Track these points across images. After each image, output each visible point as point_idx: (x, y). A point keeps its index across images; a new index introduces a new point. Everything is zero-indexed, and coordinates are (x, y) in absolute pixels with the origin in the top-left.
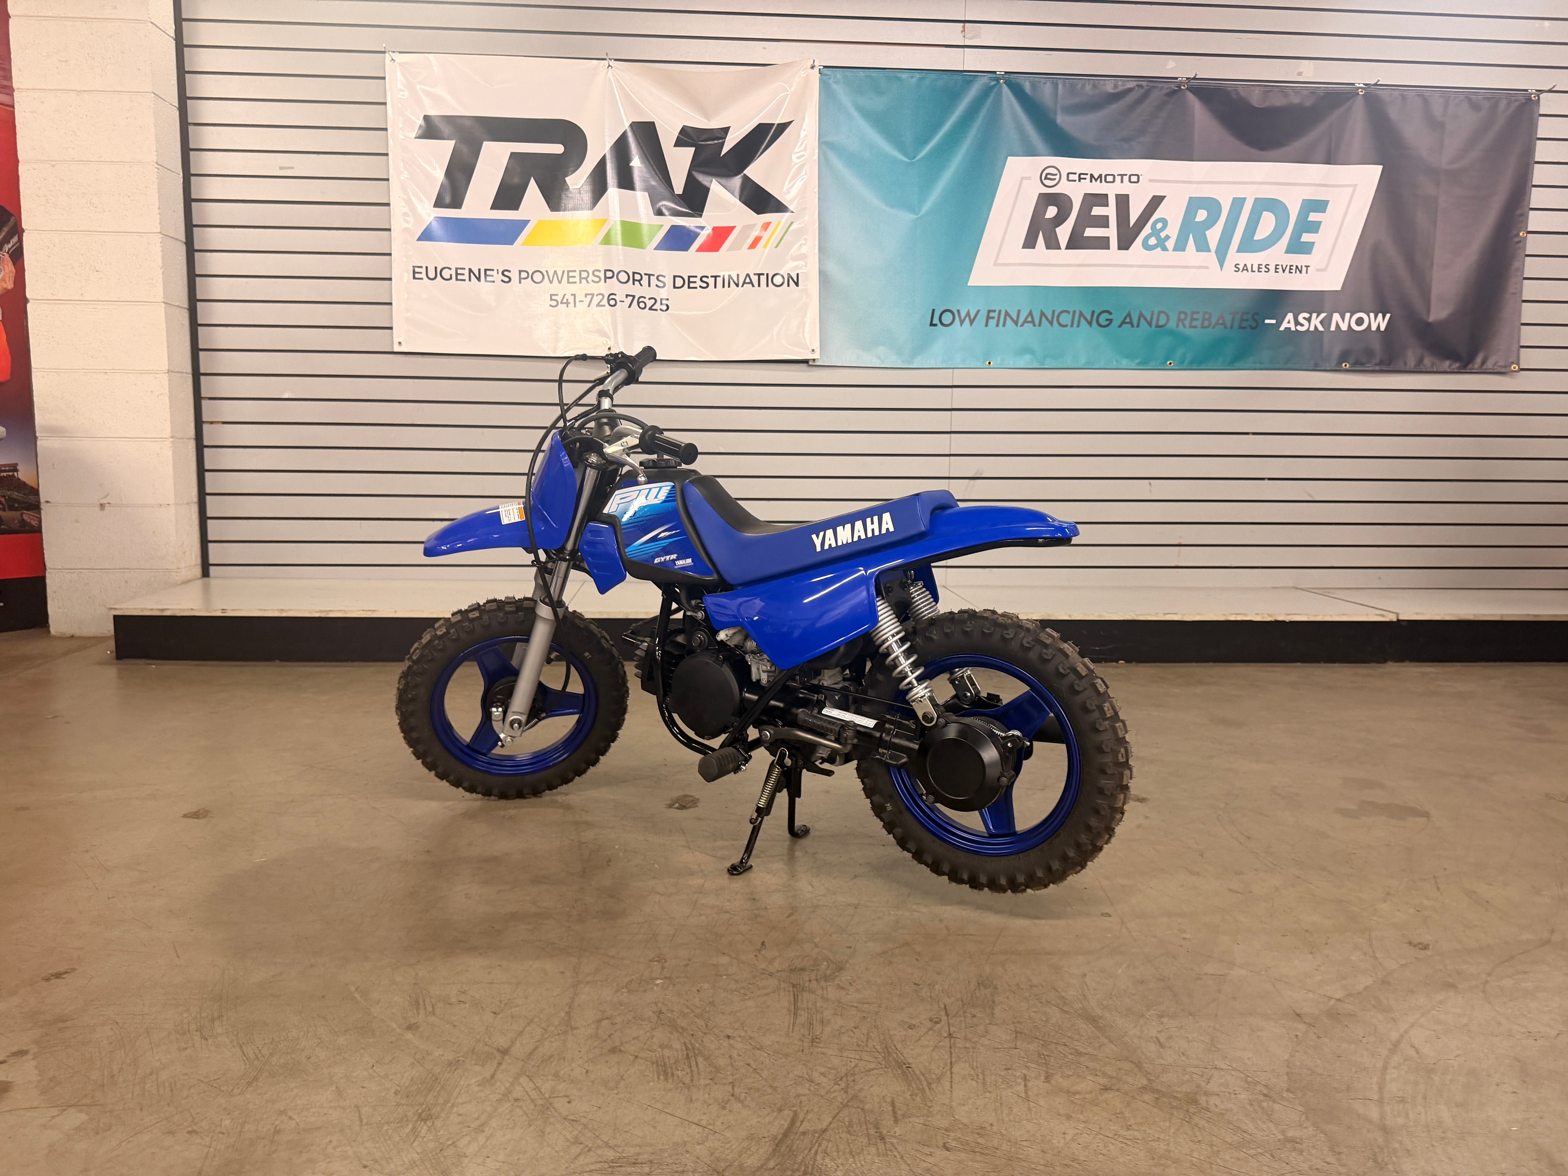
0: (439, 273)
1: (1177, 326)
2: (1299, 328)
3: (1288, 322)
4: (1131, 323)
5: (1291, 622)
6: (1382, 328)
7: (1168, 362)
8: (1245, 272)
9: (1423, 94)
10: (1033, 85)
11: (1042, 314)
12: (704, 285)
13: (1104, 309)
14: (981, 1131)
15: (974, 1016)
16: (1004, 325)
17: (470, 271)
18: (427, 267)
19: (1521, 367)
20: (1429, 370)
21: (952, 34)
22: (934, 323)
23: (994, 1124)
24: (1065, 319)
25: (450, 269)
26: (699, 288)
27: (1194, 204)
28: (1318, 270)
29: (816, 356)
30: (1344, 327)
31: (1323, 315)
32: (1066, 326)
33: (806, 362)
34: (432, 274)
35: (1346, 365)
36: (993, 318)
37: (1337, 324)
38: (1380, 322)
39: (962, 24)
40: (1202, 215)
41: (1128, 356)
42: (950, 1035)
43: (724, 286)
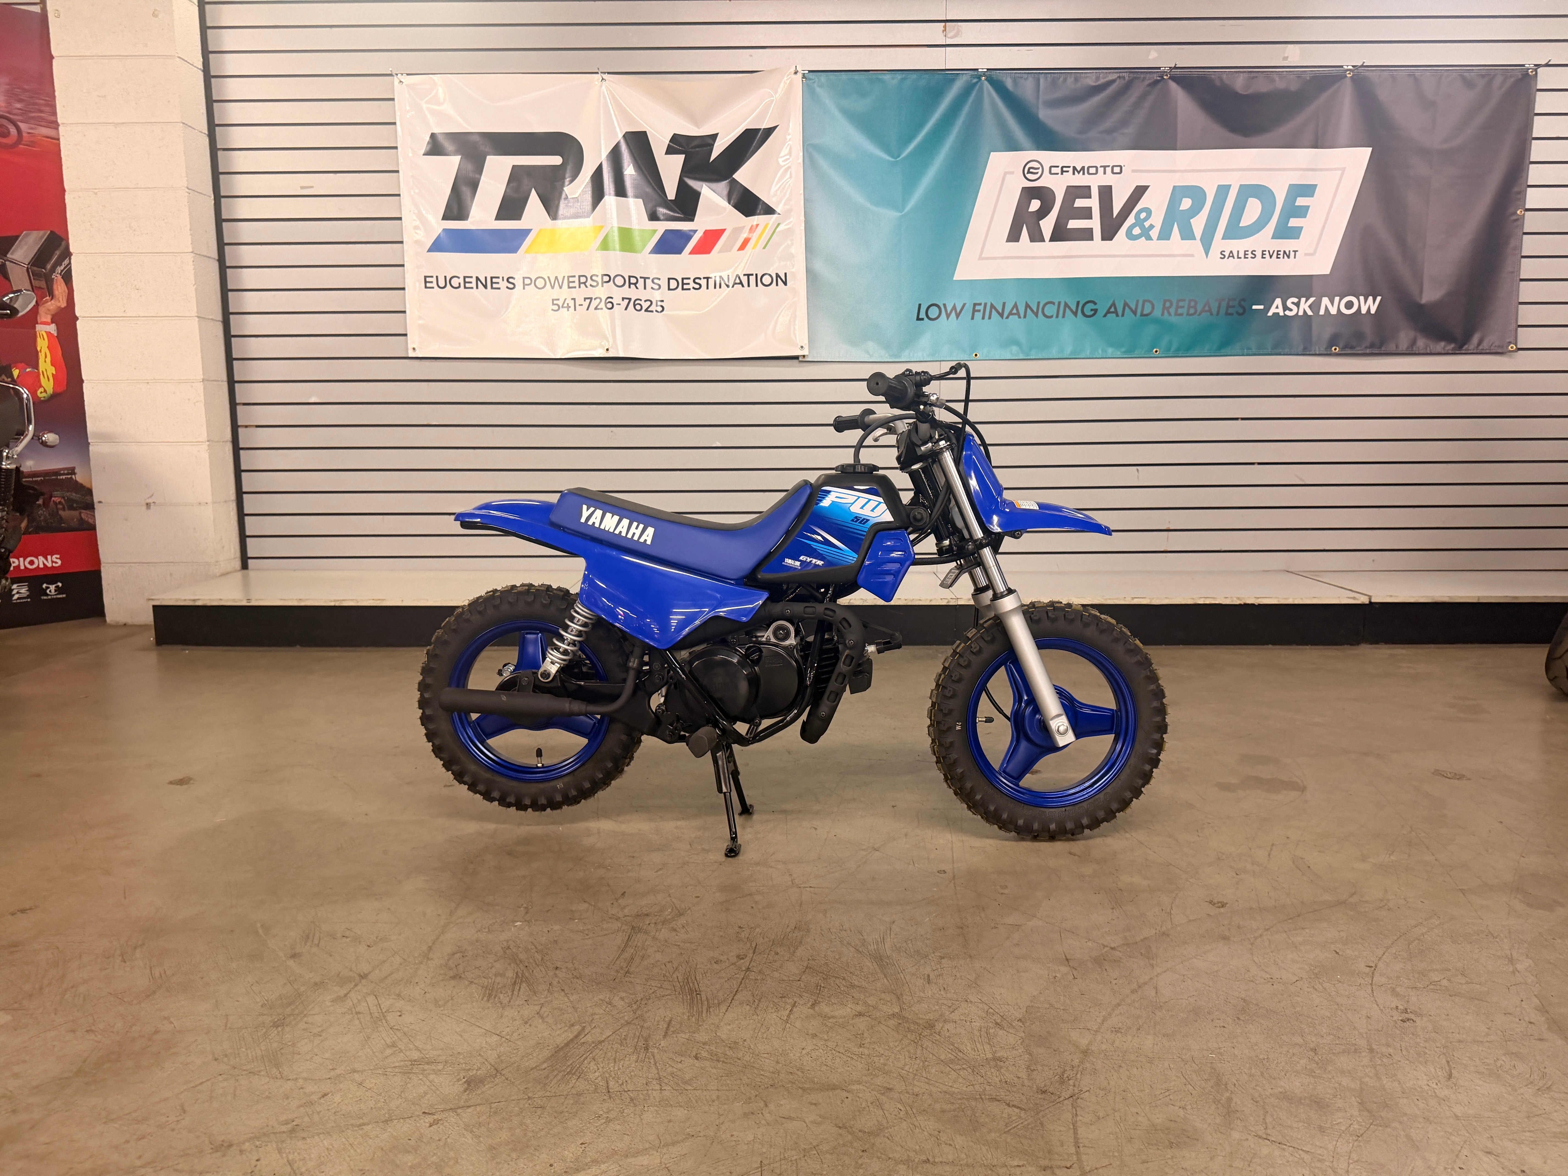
0: (448, 281)
1: (1163, 314)
2: (1288, 313)
3: (1277, 307)
4: (1116, 312)
5: (1260, 605)
6: (1373, 311)
7: (1155, 350)
8: (1231, 258)
9: (1414, 73)
10: (1015, 81)
11: (1027, 306)
12: (697, 286)
13: (1089, 299)
14: (734, 1045)
15: (777, 954)
16: (990, 318)
17: (478, 279)
18: (437, 277)
19: (1519, 347)
20: (1422, 352)
21: (934, 34)
22: (920, 317)
23: (748, 1040)
24: (1050, 310)
25: (459, 278)
26: (692, 289)
27: (1178, 193)
28: (1306, 254)
29: (805, 352)
30: (1333, 311)
31: (1312, 300)
32: (1051, 317)
33: (796, 358)
34: (442, 284)
35: (1335, 349)
36: (979, 311)
37: (1326, 308)
38: (1370, 305)
39: (944, 24)
40: (1186, 204)
41: (1112, 345)
42: (748, 969)
43: (715, 288)
